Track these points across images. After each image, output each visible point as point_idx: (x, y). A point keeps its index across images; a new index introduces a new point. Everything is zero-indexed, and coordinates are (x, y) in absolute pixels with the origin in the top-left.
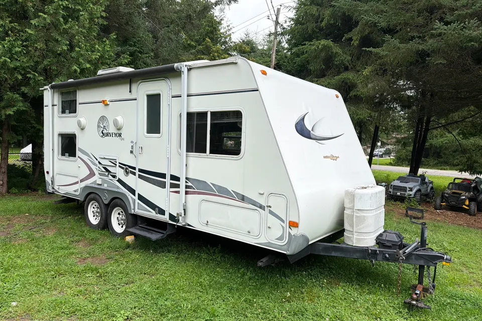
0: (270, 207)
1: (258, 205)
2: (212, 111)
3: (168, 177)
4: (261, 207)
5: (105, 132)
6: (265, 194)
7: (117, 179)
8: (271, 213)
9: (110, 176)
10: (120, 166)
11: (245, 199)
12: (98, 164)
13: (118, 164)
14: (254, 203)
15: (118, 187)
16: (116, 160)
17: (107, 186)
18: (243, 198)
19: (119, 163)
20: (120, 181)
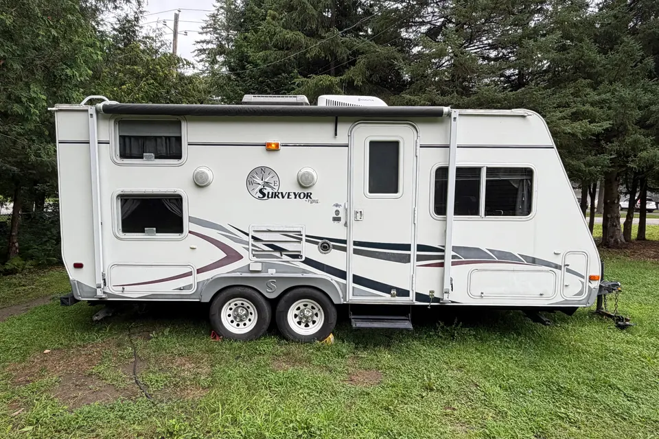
0: (568, 265)
1: (553, 266)
2: (488, 166)
3: (414, 248)
4: (558, 267)
5: (267, 190)
6: (562, 254)
7: (303, 259)
8: (568, 271)
9: (284, 257)
10: (307, 241)
11: (537, 261)
12: (251, 241)
13: (304, 238)
14: (548, 264)
15: (304, 271)
16: (300, 232)
17: (276, 272)
18: (533, 261)
19: (307, 236)
20: (308, 262)
